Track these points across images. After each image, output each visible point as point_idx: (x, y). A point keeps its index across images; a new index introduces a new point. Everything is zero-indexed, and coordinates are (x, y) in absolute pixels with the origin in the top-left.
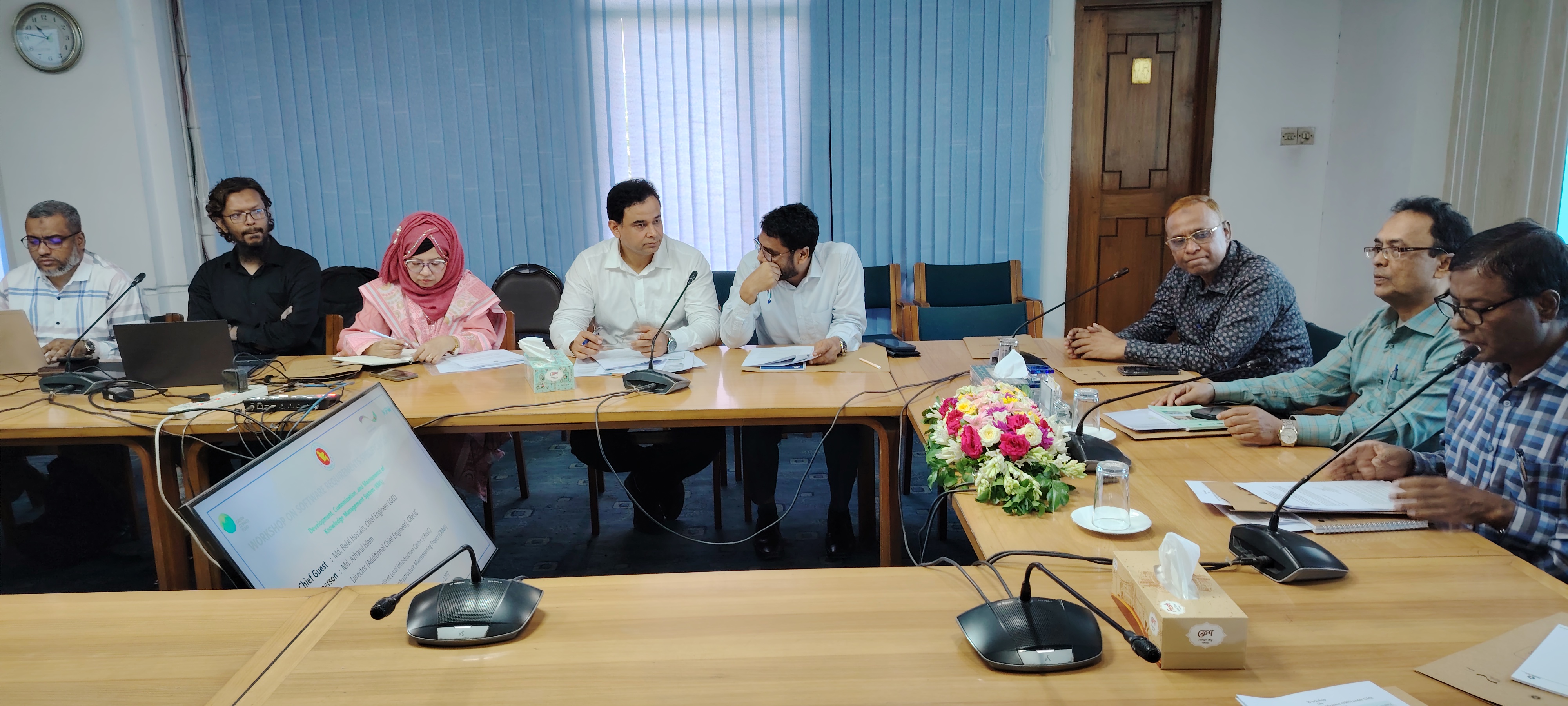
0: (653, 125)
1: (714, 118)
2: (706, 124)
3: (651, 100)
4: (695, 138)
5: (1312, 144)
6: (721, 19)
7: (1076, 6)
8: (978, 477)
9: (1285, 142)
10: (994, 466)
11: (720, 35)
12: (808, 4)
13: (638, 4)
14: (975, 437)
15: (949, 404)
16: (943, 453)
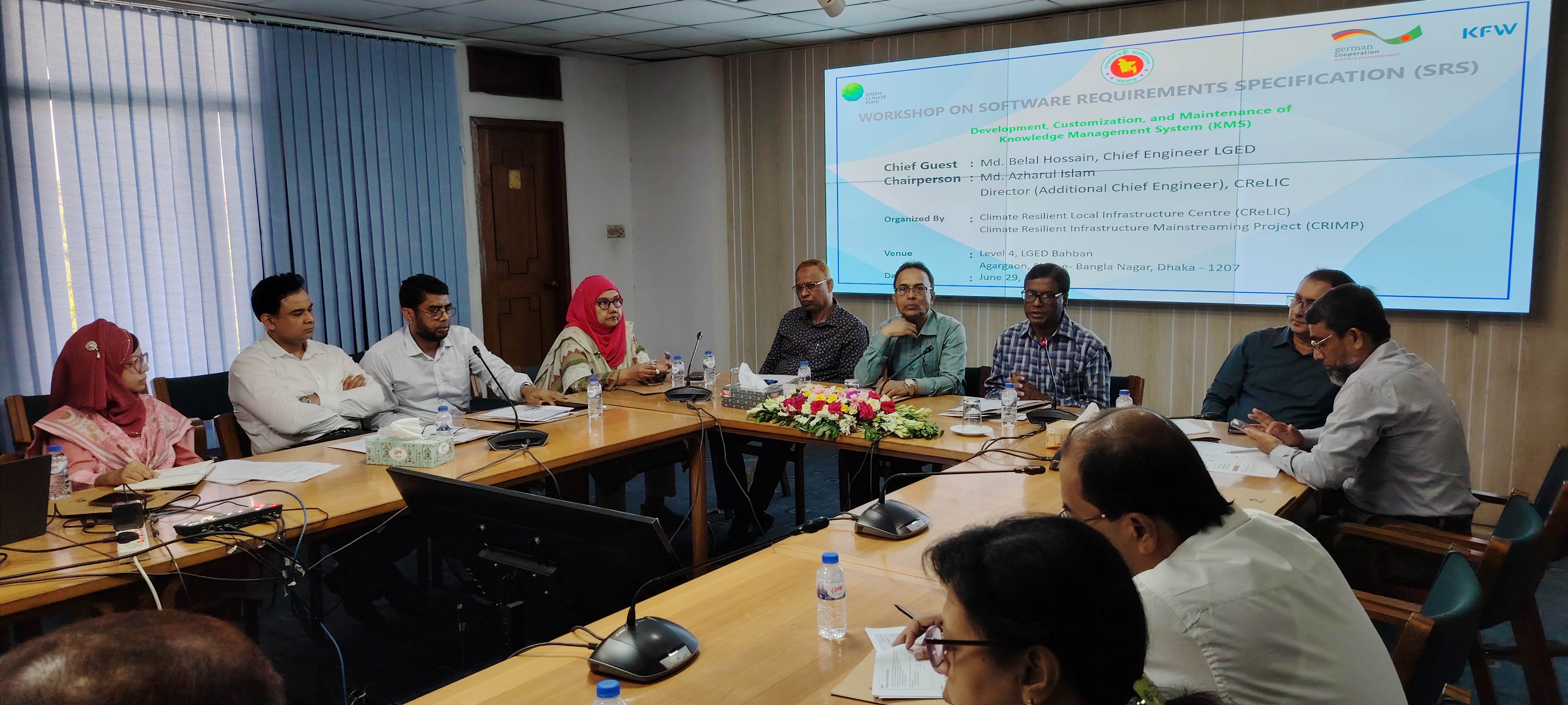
0: (96, 221)
1: (167, 212)
2: (159, 218)
4: (146, 233)
5: (624, 237)
6: (170, 110)
7: (471, 124)
8: (890, 427)
9: (609, 236)
10: (897, 418)
11: (170, 126)
12: (260, 101)
13: (71, 86)
14: (869, 407)
15: (798, 400)
16: (842, 423)
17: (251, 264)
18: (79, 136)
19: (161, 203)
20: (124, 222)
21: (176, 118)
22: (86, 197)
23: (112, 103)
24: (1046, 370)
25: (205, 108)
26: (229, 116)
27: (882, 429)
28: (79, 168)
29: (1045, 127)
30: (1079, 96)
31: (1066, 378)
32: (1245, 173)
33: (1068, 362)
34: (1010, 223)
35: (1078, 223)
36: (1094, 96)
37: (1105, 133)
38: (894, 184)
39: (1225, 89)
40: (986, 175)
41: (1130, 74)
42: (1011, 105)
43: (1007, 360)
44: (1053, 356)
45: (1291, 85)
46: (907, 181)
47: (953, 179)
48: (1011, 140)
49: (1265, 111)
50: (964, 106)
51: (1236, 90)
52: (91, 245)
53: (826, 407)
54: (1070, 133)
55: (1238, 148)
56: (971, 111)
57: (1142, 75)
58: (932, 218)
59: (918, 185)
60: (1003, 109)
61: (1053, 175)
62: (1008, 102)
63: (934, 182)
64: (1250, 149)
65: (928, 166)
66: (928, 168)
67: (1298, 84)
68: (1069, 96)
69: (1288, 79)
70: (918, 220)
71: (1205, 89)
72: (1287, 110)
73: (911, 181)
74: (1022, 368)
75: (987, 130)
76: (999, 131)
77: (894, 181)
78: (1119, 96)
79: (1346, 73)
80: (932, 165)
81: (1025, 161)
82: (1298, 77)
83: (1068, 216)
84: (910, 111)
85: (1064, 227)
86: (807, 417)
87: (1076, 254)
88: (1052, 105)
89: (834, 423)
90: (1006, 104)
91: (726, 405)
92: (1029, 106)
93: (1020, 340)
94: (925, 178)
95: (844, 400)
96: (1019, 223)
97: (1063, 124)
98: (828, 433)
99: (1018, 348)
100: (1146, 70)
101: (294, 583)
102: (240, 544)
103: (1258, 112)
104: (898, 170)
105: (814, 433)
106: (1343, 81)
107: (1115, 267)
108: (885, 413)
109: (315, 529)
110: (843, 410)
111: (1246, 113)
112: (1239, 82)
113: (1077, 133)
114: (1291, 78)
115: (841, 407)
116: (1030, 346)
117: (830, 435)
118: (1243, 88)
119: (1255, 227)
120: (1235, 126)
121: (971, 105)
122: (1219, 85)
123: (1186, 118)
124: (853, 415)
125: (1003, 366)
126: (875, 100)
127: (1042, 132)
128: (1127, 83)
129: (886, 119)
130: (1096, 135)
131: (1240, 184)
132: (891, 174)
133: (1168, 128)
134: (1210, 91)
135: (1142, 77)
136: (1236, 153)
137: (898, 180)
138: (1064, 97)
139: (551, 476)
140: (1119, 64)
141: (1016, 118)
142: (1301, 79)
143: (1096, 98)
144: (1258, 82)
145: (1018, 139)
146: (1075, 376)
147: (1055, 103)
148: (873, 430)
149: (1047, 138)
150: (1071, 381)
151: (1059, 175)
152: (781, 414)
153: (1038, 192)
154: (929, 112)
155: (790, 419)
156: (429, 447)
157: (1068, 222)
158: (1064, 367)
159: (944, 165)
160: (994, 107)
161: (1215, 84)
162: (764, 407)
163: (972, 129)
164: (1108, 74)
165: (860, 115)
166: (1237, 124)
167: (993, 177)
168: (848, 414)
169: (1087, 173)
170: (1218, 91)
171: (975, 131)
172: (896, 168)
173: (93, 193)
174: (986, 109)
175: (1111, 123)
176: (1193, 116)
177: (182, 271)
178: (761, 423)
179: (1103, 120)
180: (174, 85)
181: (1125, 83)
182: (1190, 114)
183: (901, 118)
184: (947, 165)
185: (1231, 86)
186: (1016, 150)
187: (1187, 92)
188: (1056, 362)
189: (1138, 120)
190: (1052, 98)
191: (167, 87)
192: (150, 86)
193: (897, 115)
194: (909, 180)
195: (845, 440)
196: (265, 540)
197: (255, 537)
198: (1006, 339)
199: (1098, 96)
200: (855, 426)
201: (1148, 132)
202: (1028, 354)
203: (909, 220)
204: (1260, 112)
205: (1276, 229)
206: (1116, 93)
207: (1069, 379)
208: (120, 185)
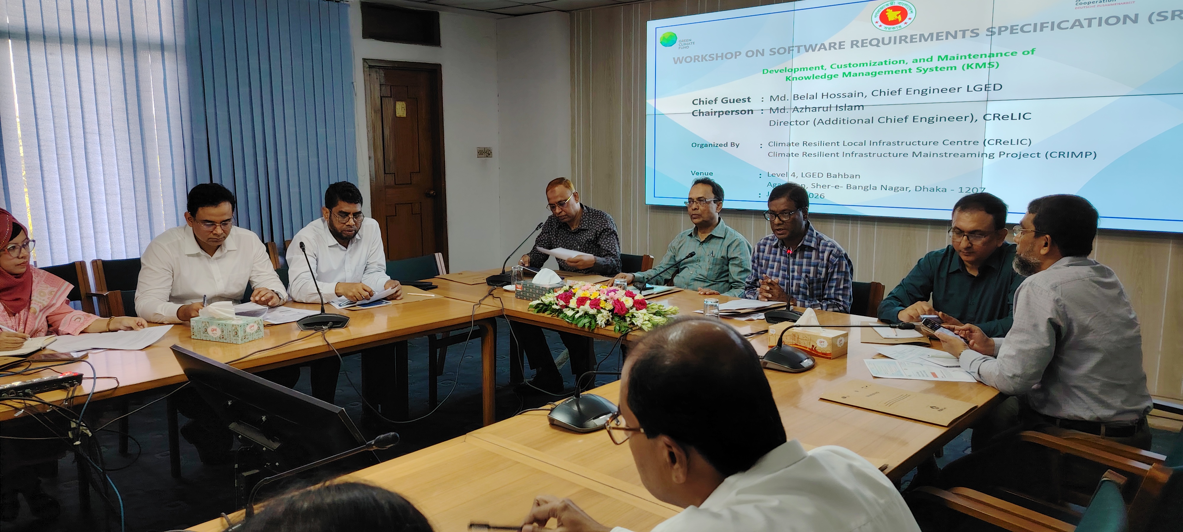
0: (47, 134)
1: (107, 130)
2: (100, 135)
4: (89, 146)
5: (491, 157)
6: (109, 48)
7: (364, 64)
8: (638, 322)
9: (479, 156)
10: (645, 315)
11: (109, 61)
12: (184, 43)
13: (26, 28)
14: (622, 304)
15: (567, 296)
16: (599, 317)
17: (175, 172)
18: (33, 69)
19: (102, 122)
20: (70, 137)
21: (114, 55)
22: (38, 116)
23: (61, 43)
24: (793, 276)
25: (138, 49)
26: (158, 54)
27: (633, 324)
28: (33, 93)
29: (823, 68)
30: (852, 42)
31: (811, 282)
32: (993, 108)
33: (812, 269)
34: (793, 149)
35: (849, 149)
36: (865, 41)
37: (874, 73)
38: (700, 115)
39: (977, 35)
40: (774, 108)
41: (895, 22)
42: (796, 49)
43: (762, 266)
44: (800, 263)
45: (1035, 30)
46: (710, 113)
47: (747, 112)
48: (795, 79)
49: (1012, 54)
50: (757, 51)
51: (987, 35)
52: (43, 154)
53: (588, 302)
54: (844, 73)
55: (987, 86)
56: (763, 55)
57: (906, 23)
58: (729, 144)
59: (719, 117)
60: (789, 53)
61: (829, 109)
62: (793, 47)
63: (732, 114)
64: (998, 87)
65: (727, 101)
66: (727, 102)
67: (1041, 30)
68: (844, 42)
69: (1033, 25)
70: (718, 145)
71: (960, 34)
72: (1031, 52)
73: (713, 113)
74: (774, 274)
75: (775, 70)
76: (786, 72)
77: (700, 113)
78: (886, 41)
79: (1085, 19)
80: (730, 100)
81: (806, 97)
82: (1042, 24)
83: (841, 144)
84: (714, 54)
85: (837, 153)
86: (574, 311)
87: (846, 176)
88: (830, 49)
89: (594, 317)
90: (791, 49)
91: (519, 297)
92: (811, 50)
93: (773, 249)
94: (724, 110)
95: (603, 298)
96: (801, 149)
97: (838, 66)
98: (587, 325)
99: (772, 256)
100: (910, 19)
101: (78, 443)
102: (27, 408)
103: (1005, 54)
104: (703, 104)
105: (576, 325)
106: (1082, 26)
107: (879, 188)
108: (637, 310)
109: (104, 396)
110: (601, 306)
111: (995, 55)
112: (990, 28)
113: (850, 73)
114: (1035, 25)
115: (600, 303)
116: (781, 255)
117: (589, 327)
118: (993, 33)
119: (1000, 155)
120: (985, 67)
121: (763, 50)
122: (972, 31)
123: (943, 60)
124: (610, 311)
125: (759, 270)
126: (686, 45)
127: (820, 73)
128: (893, 30)
129: (695, 62)
130: (866, 75)
131: (988, 117)
132: (697, 108)
133: (928, 69)
134: (964, 37)
135: (906, 25)
136: (985, 90)
137: (703, 113)
138: (840, 43)
139: (337, 355)
140: (887, 14)
141: (799, 60)
142: (1045, 25)
143: (867, 43)
144: (1007, 28)
145: (801, 78)
146: (819, 281)
147: (832, 48)
148: (624, 324)
149: (825, 78)
150: (815, 285)
151: (833, 109)
152: (555, 307)
153: (816, 123)
154: (729, 56)
155: (560, 311)
156: (237, 326)
157: (840, 149)
158: (809, 273)
159: (740, 100)
160: (782, 51)
161: (969, 30)
162: (542, 301)
163: (764, 70)
164: (877, 22)
165: (674, 58)
166: (987, 65)
167: (779, 110)
168: (605, 309)
169: (857, 108)
170: (971, 37)
171: (766, 71)
172: (702, 102)
173: (45, 112)
174: (775, 53)
175: (879, 65)
176: (949, 58)
177: (119, 176)
178: (539, 314)
179: (872, 62)
180: (112, 29)
181: (891, 30)
182: (946, 56)
183: (706, 60)
184: (743, 100)
185: (983, 32)
186: (799, 88)
187: (944, 37)
188: (801, 269)
189: (902, 62)
190: (830, 44)
191: (106, 31)
192: (92, 29)
193: (704, 58)
194: (712, 112)
195: (602, 332)
196: (53, 405)
197: (45, 403)
198: (762, 247)
199: (868, 41)
200: (610, 320)
201: (910, 72)
202: (779, 262)
203: (711, 145)
204: (1007, 54)
205: (1018, 157)
206: (883, 39)
207: (813, 283)
208: (67, 108)
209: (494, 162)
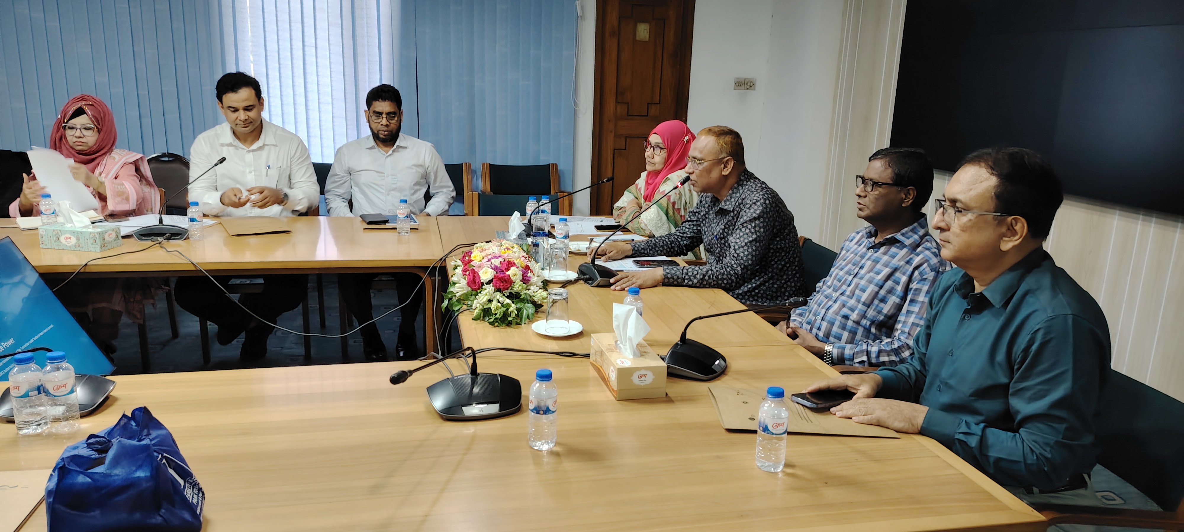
0: (272, 46)
1: (323, 44)
2: (316, 48)
3: (271, 27)
4: (307, 58)
5: (753, 90)
8: (475, 302)
9: (737, 87)
10: (484, 294)
14: (476, 276)
52: (269, 63)
148: (470, 301)
209: (756, 97)
